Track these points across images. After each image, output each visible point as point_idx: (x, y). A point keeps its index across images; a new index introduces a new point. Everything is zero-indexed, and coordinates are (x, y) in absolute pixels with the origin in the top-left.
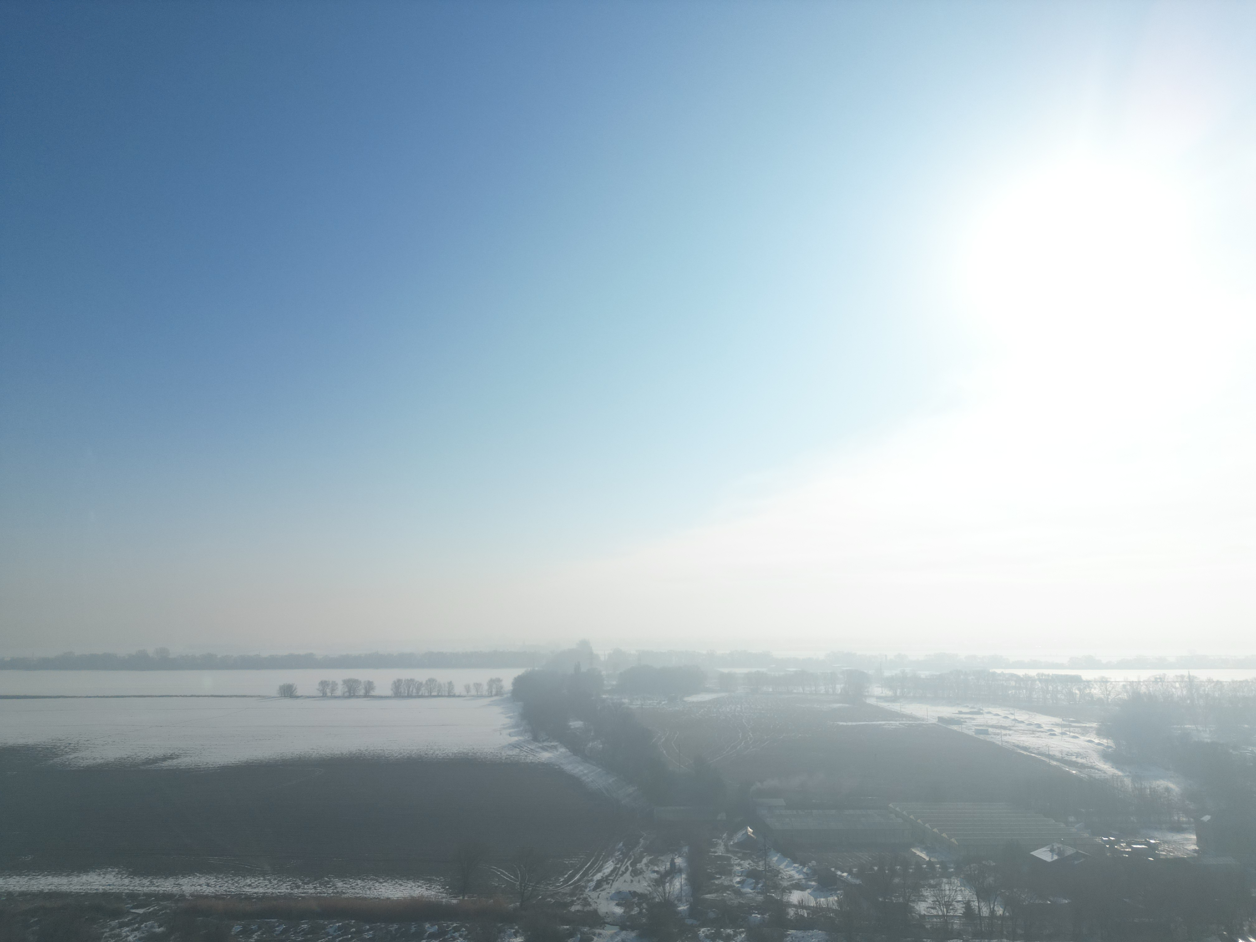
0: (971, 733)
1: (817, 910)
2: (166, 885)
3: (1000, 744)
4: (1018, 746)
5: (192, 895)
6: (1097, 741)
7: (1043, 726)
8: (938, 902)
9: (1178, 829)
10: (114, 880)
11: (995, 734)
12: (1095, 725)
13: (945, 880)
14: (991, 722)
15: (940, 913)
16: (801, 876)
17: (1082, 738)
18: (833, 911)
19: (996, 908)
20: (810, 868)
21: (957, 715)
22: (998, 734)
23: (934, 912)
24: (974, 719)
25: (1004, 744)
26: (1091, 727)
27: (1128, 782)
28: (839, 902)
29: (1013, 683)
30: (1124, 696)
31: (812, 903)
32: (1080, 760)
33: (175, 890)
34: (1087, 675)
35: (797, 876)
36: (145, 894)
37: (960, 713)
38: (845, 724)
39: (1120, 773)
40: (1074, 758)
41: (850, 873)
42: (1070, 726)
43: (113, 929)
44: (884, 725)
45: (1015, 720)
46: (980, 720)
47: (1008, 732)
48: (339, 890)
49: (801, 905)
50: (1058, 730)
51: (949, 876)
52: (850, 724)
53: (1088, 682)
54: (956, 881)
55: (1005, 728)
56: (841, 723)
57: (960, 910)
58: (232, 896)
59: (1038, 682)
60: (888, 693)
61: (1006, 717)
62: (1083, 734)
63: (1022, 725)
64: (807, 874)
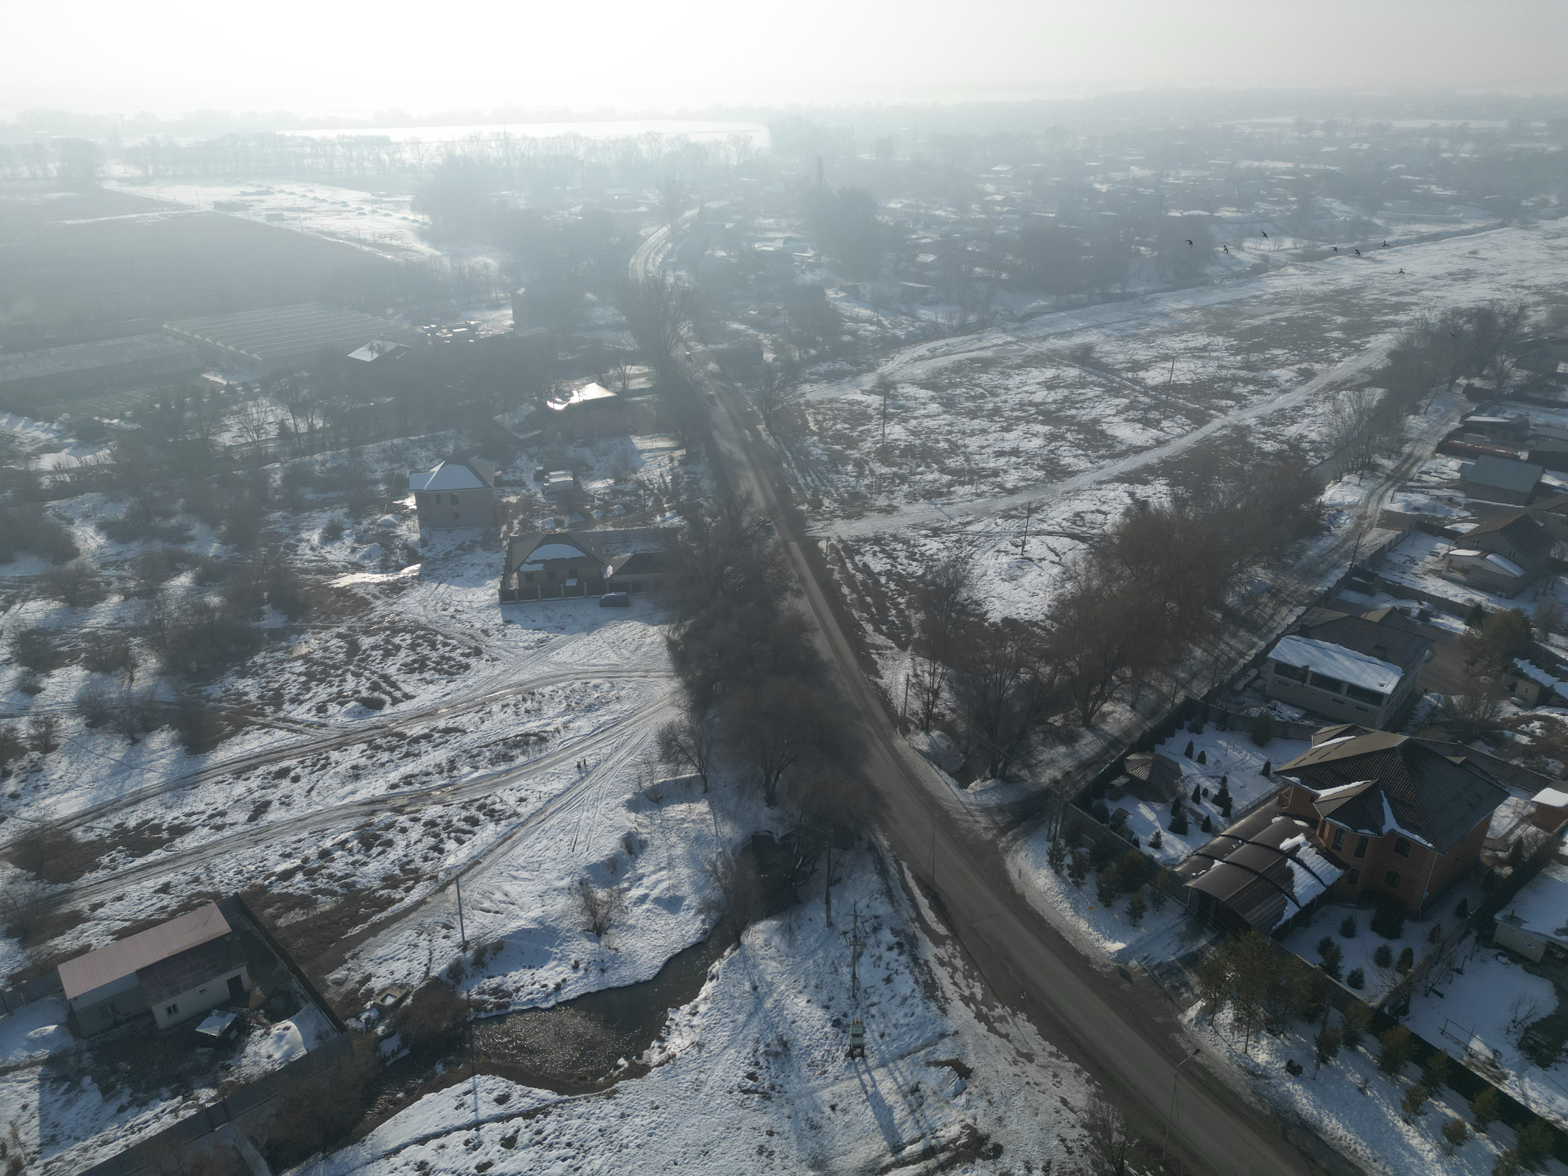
0: (262, 220)
1: (84, 471)
3: (300, 231)
4: (323, 232)
6: (412, 217)
7: (350, 203)
8: (245, 429)
9: (496, 306)
11: (292, 219)
12: (408, 198)
13: (250, 403)
14: (286, 204)
15: (250, 440)
16: (51, 435)
17: (396, 215)
18: (107, 466)
19: (315, 422)
20: (61, 423)
21: (240, 198)
22: (296, 219)
23: (242, 440)
24: (262, 201)
25: (305, 230)
26: (405, 201)
27: (446, 261)
28: (114, 455)
29: (308, 150)
30: (439, 160)
31: (75, 463)
32: (395, 242)
34: (396, 135)
35: (43, 436)
37: (244, 194)
38: (74, 222)
39: (438, 253)
40: (388, 241)
41: (122, 417)
42: (381, 202)
44: (137, 219)
45: (315, 199)
46: (271, 201)
47: (308, 215)
49: (59, 470)
50: (367, 208)
51: (255, 398)
52: (83, 221)
53: (398, 144)
54: (265, 402)
55: (304, 210)
56: (68, 222)
57: (273, 431)
59: (338, 147)
60: (136, 172)
61: (304, 196)
62: (396, 211)
63: (324, 204)
64: (59, 431)
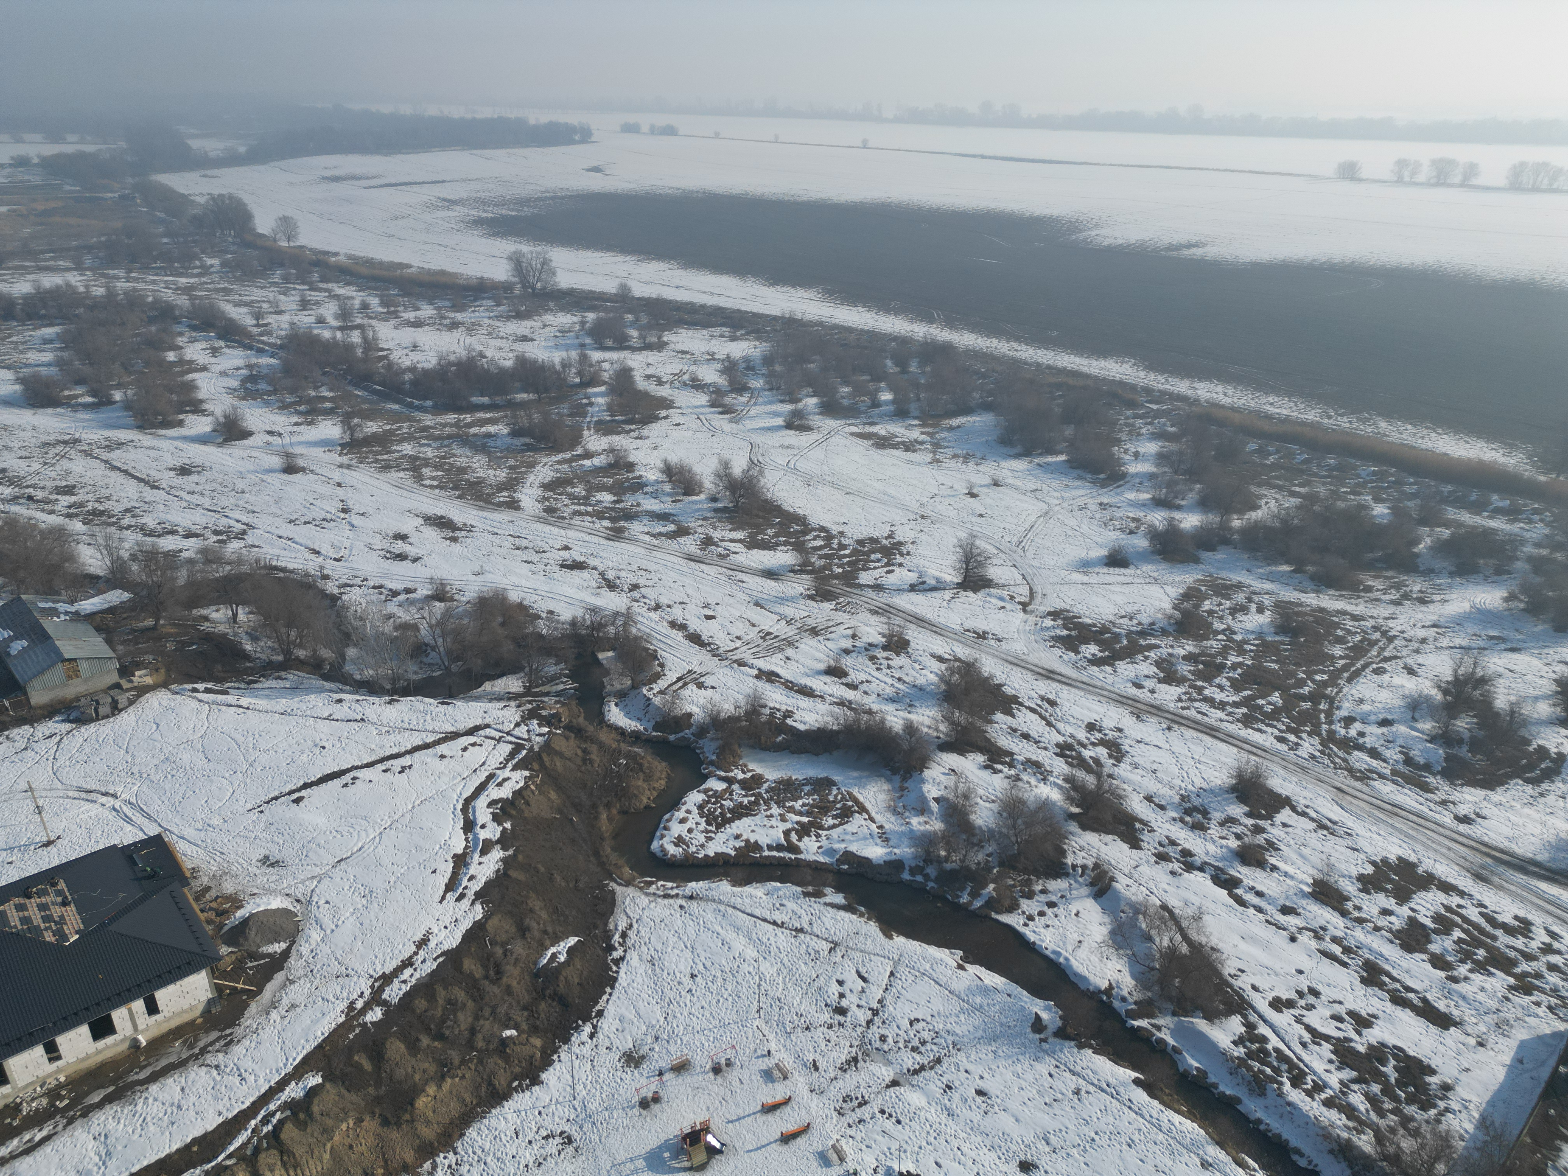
2: (1181, 386)
5: (1207, 401)
10: (1130, 370)
33: (1190, 393)
36: (1159, 391)
43: (1127, 418)
48: (1382, 431)
58: (1250, 412)
